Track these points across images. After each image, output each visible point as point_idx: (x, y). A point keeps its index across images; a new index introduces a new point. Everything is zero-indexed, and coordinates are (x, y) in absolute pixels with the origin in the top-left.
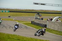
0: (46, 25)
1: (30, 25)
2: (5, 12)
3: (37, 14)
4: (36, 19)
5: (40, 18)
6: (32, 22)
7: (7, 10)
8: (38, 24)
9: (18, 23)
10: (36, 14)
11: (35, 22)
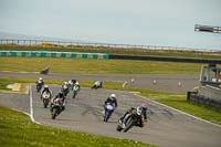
1: (182, 105)
2: (95, 57)
3: (207, 65)
4: (204, 83)
5: (220, 81)
6: (189, 93)
8: (213, 101)
9: (113, 95)
10: (203, 65)
11: (201, 94)
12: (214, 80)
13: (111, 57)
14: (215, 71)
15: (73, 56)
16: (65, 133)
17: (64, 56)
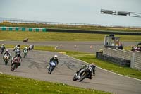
0: (129, 62)
1: (93, 60)
2: (37, 30)
3: (108, 35)
4: (107, 47)
5: (117, 45)
6: (97, 53)
7: (41, 27)
8: (112, 58)
10: (106, 35)
11: (105, 53)
12: (113, 45)
13: (47, 30)
14: (113, 39)
15: (23, 30)
16: (18, 79)
17: (17, 29)
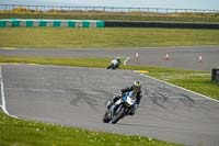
6: (214, 71)
13: (108, 25)
15: (56, 25)
16: (53, 129)
